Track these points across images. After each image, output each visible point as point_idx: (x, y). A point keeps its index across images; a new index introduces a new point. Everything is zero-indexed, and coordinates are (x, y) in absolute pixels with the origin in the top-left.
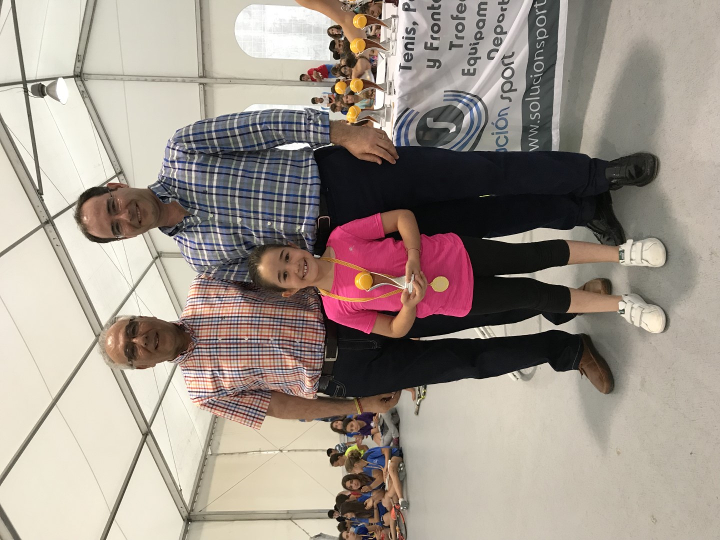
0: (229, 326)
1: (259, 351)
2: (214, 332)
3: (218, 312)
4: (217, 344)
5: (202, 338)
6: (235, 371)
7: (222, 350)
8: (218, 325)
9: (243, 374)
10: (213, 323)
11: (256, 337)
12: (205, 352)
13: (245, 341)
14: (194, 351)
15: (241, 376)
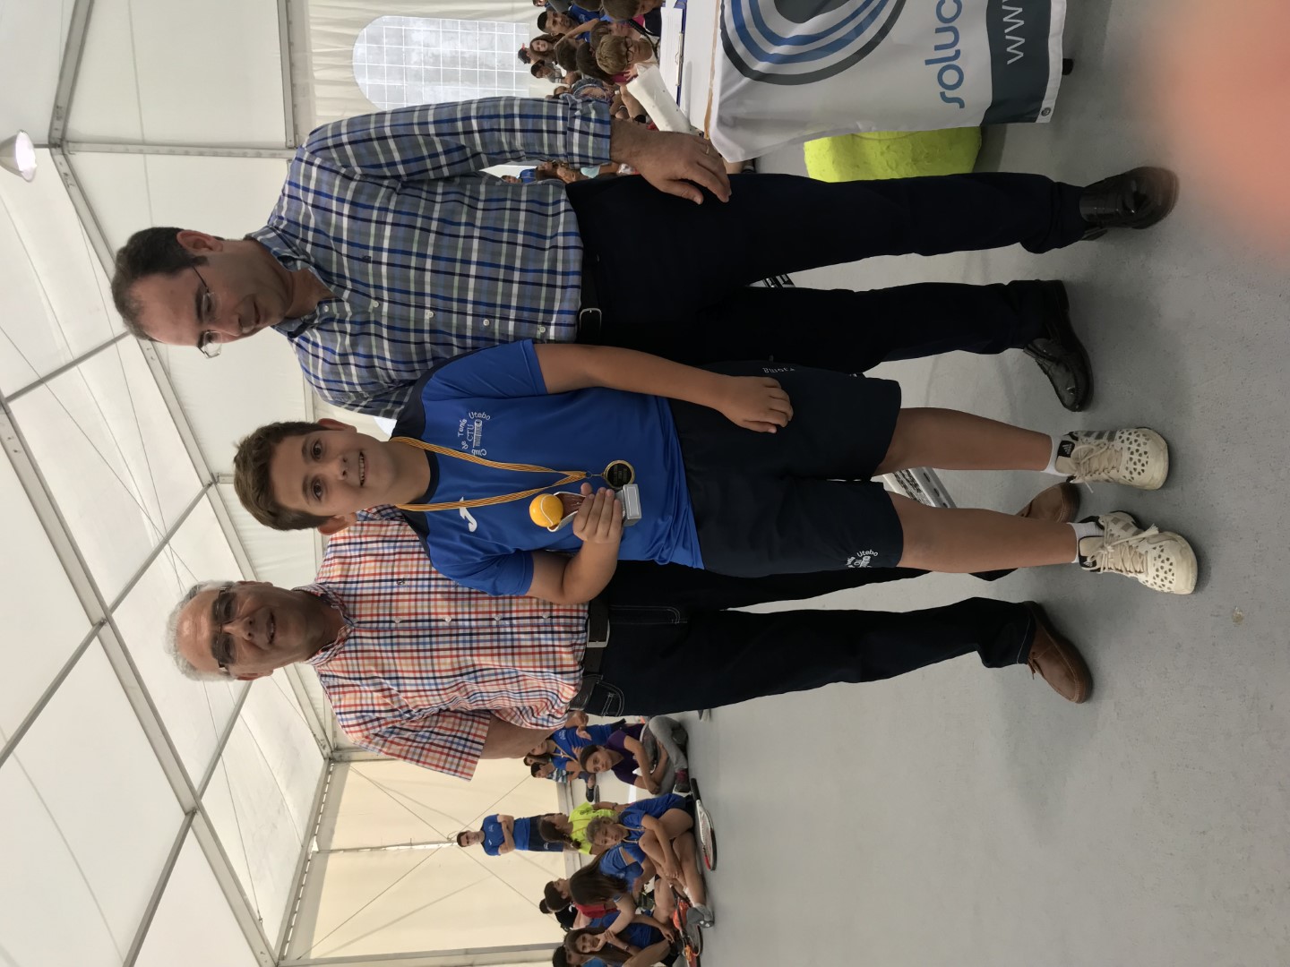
0: (413, 597)
1: (471, 641)
2: (384, 608)
3: (390, 570)
4: (392, 631)
5: (363, 619)
6: (428, 678)
7: (401, 640)
8: (391, 594)
9: (443, 684)
10: (383, 591)
11: (467, 616)
12: (369, 644)
13: (446, 624)
14: (347, 643)
15: (440, 687)
